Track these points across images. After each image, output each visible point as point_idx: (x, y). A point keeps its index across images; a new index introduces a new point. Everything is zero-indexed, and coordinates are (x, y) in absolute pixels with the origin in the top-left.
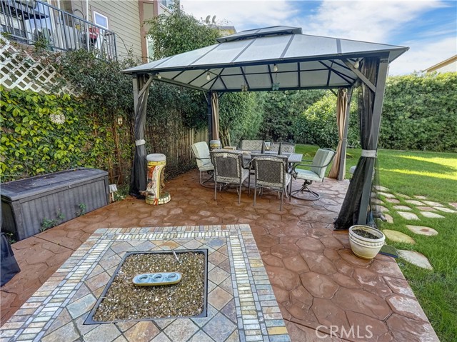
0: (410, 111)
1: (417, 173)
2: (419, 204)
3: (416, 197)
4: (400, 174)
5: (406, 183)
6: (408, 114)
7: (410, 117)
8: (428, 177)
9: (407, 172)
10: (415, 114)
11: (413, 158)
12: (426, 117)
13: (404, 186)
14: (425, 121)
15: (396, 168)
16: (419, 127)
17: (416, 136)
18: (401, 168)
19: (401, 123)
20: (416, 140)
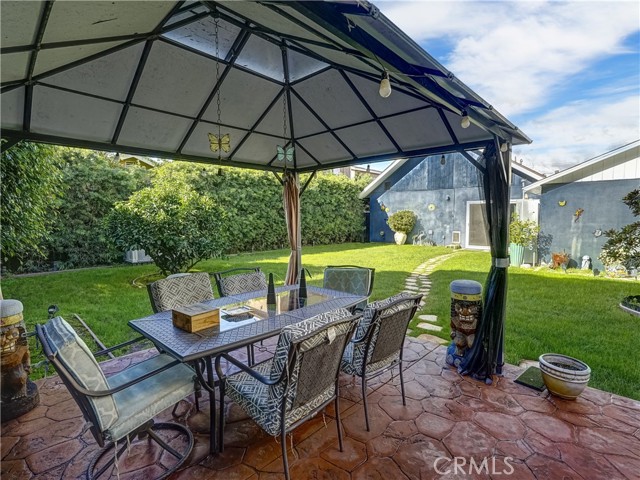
0: (237, 206)
6: (235, 211)
10: (241, 211)
12: (251, 213)
14: (250, 218)
16: (247, 225)
17: (245, 235)
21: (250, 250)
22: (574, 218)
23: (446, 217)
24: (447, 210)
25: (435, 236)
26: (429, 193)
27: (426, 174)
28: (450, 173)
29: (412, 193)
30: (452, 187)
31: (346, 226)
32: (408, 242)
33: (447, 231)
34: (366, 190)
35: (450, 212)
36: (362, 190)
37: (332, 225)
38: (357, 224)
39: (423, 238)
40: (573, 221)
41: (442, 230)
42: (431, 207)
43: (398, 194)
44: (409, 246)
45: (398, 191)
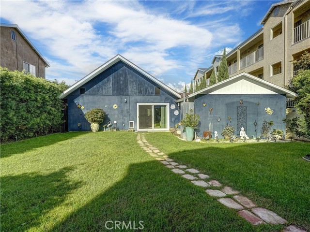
22: (209, 112)
23: (125, 112)
24: (125, 108)
25: (119, 124)
26: (114, 97)
27: (111, 85)
28: (126, 86)
29: (102, 97)
30: (128, 95)
31: (50, 120)
32: (100, 130)
33: (126, 121)
34: (65, 92)
35: (127, 110)
37: (38, 119)
38: (58, 118)
39: (110, 126)
40: (209, 114)
41: (123, 120)
42: (115, 107)
43: (91, 97)
44: (101, 132)
45: (90, 94)
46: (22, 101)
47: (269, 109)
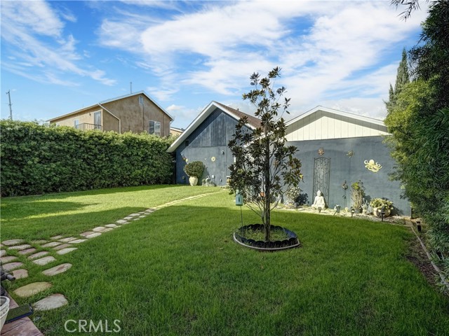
0: (39, 156)
1: (53, 215)
2: (55, 244)
3: (53, 238)
4: (36, 220)
5: (42, 227)
6: (37, 160)
7: (40, 162)
8: (63, 216)
9: (44, 215)
10: (44, 160)
11: (49, 200)
12: (54, 162)
13: (40, 231)
14: (54, 165)
15: (32, 215)
16: (50, 171)
17: (49, 179)
18: (37, 214)
19: (31, 168)
20: (50, 183)
21: (57, 191)
23: (222, 166)
24: (223, 161)
25: (216, 179)
26: (212, 149)
27: (210, 136)
28: (224, 135)
29: (202, 149)
30: (225, 145)
31: (153, 172)
32: (199, 184)
33: (223, 176)
34: (172, 146)
35: (225, 163)
36: (169, 146)
39: (208, 180)
41: (220, 175)
42: (213, 159)
43: (194, 149)
44: (200, 187)
45: (193, 147)
46: (126, 155)
47: (372, 162)
